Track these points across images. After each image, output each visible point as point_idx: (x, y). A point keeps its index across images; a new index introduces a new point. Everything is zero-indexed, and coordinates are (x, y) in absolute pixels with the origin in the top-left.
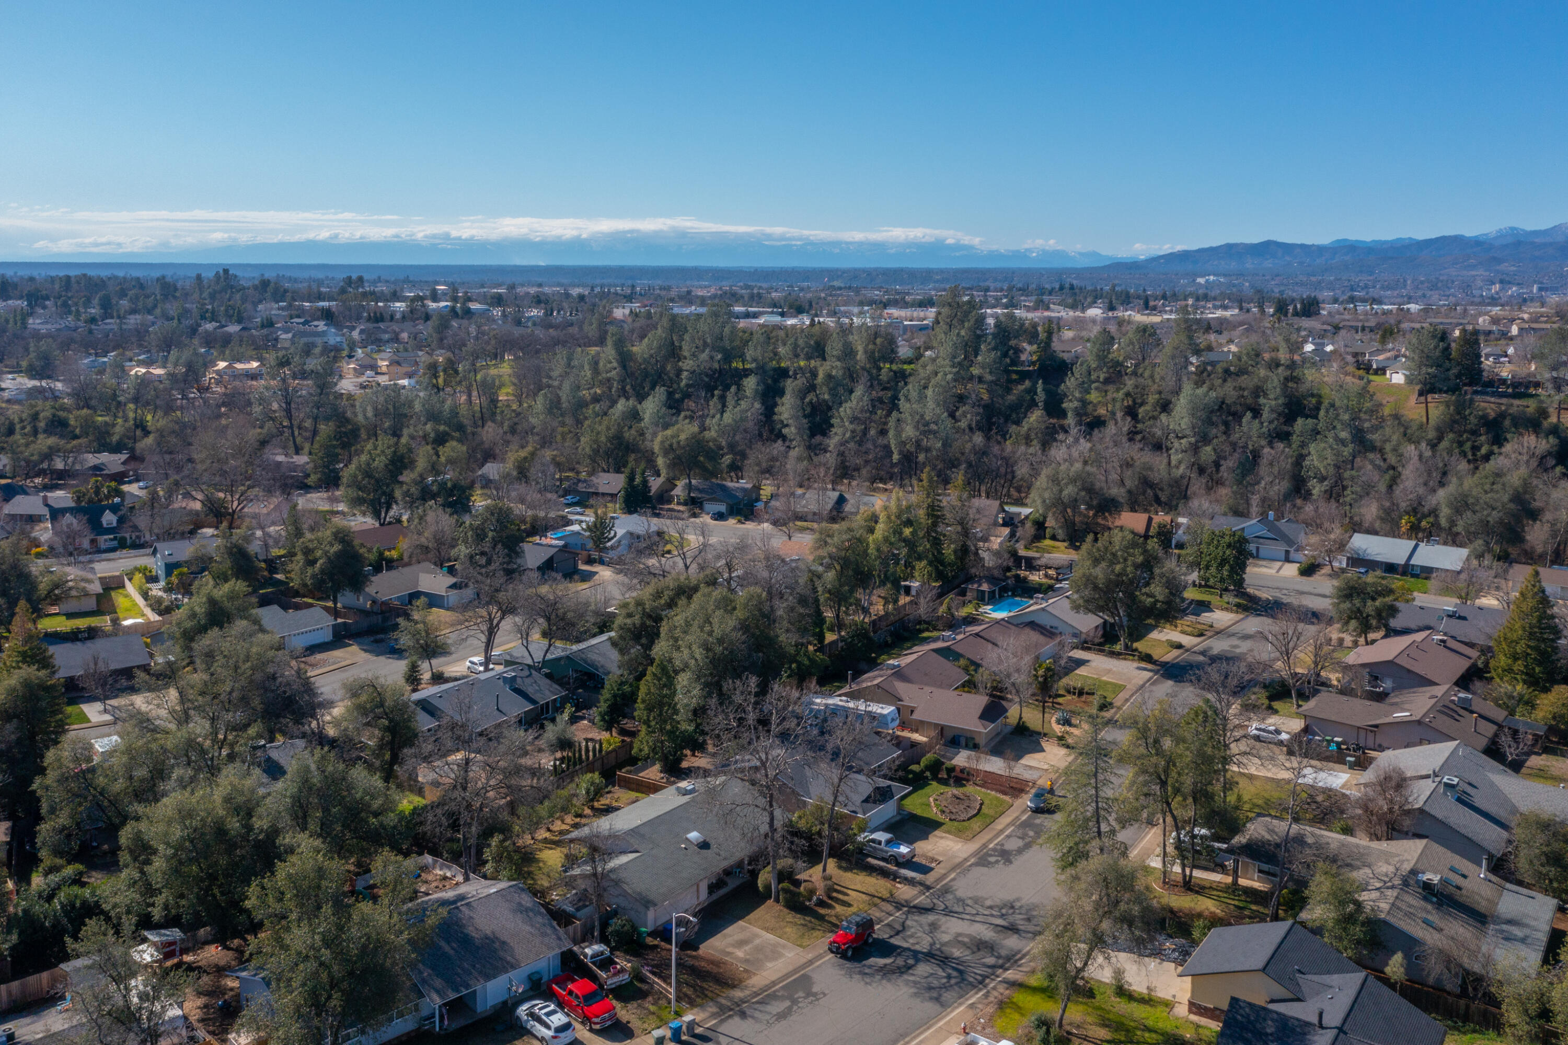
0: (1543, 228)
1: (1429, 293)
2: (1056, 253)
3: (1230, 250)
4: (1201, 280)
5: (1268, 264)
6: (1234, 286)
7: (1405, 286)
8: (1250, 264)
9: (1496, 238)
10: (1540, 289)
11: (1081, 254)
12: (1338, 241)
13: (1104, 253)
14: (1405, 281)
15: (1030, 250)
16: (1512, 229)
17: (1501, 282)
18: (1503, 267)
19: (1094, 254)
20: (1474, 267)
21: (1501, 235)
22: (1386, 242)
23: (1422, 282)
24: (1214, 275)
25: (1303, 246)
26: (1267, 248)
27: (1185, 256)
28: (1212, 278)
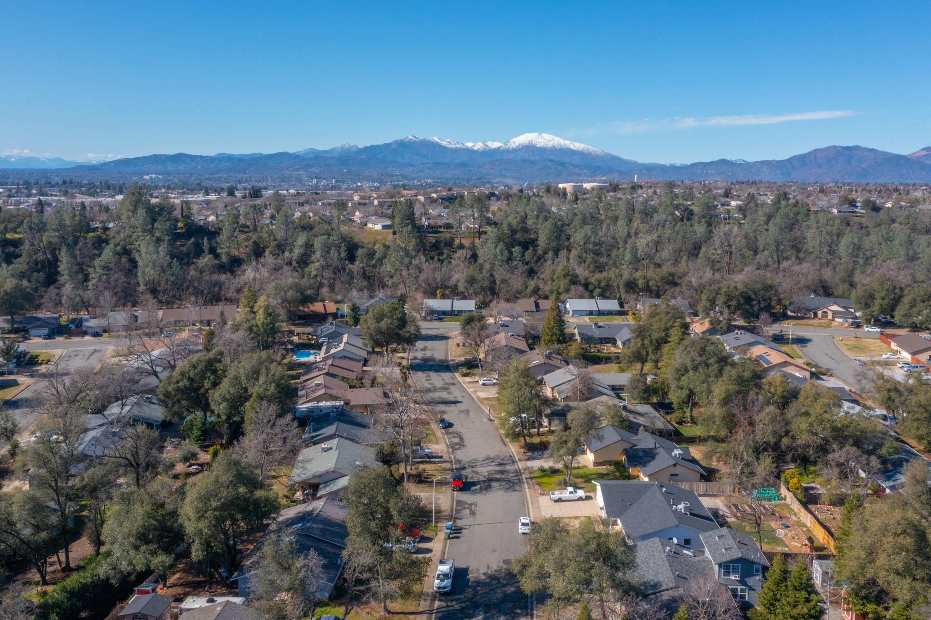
0: (327, 149)
1: (282, 184)
2: (30, 159)
3: (156, 159)
4: (147, 177)
5: (182, 167)
6: (168, 180)
7: (267, 180)
8: (170, 167)
9: (304, 154)
10: (336, 181)
11: (49, 160)
12: (219, 154)
13: (66, 159)
14: (267, 177)
15: (10, 157)
16: (312, 149)
17: (316, 178)
18: (312, 169)
19: (59, 160)
20: (298, 170)
21: (307, 152)
22: (247, 155)
23: (276, 178)
24: (155, 174)
25: (201, 157)
26: (179, 158)
27: (126, 162)
28: (153, 176)
